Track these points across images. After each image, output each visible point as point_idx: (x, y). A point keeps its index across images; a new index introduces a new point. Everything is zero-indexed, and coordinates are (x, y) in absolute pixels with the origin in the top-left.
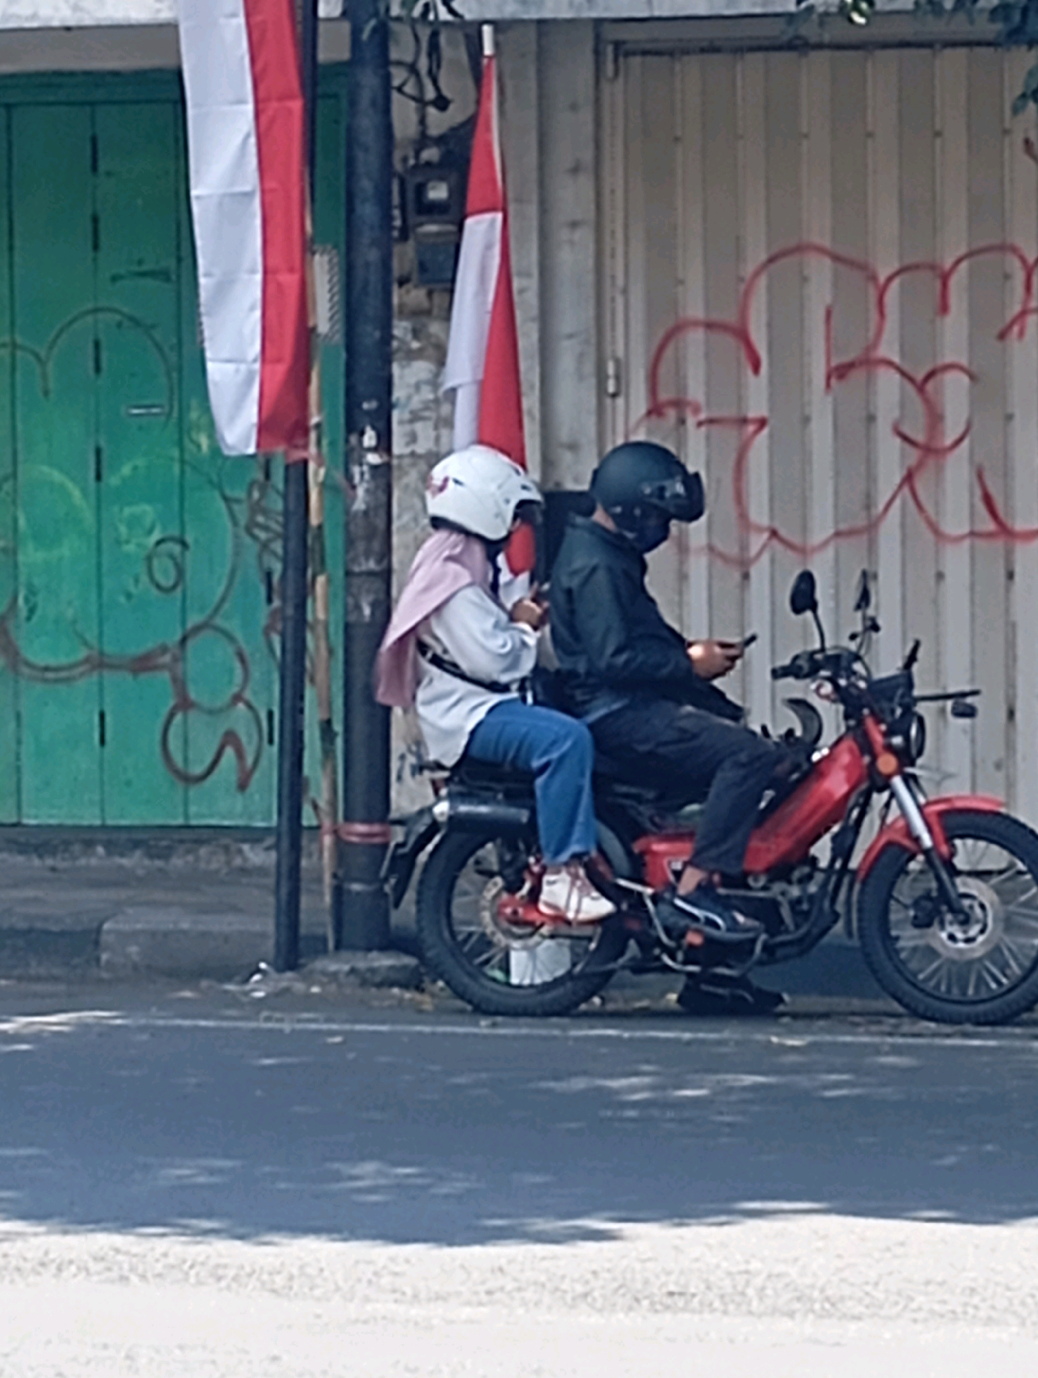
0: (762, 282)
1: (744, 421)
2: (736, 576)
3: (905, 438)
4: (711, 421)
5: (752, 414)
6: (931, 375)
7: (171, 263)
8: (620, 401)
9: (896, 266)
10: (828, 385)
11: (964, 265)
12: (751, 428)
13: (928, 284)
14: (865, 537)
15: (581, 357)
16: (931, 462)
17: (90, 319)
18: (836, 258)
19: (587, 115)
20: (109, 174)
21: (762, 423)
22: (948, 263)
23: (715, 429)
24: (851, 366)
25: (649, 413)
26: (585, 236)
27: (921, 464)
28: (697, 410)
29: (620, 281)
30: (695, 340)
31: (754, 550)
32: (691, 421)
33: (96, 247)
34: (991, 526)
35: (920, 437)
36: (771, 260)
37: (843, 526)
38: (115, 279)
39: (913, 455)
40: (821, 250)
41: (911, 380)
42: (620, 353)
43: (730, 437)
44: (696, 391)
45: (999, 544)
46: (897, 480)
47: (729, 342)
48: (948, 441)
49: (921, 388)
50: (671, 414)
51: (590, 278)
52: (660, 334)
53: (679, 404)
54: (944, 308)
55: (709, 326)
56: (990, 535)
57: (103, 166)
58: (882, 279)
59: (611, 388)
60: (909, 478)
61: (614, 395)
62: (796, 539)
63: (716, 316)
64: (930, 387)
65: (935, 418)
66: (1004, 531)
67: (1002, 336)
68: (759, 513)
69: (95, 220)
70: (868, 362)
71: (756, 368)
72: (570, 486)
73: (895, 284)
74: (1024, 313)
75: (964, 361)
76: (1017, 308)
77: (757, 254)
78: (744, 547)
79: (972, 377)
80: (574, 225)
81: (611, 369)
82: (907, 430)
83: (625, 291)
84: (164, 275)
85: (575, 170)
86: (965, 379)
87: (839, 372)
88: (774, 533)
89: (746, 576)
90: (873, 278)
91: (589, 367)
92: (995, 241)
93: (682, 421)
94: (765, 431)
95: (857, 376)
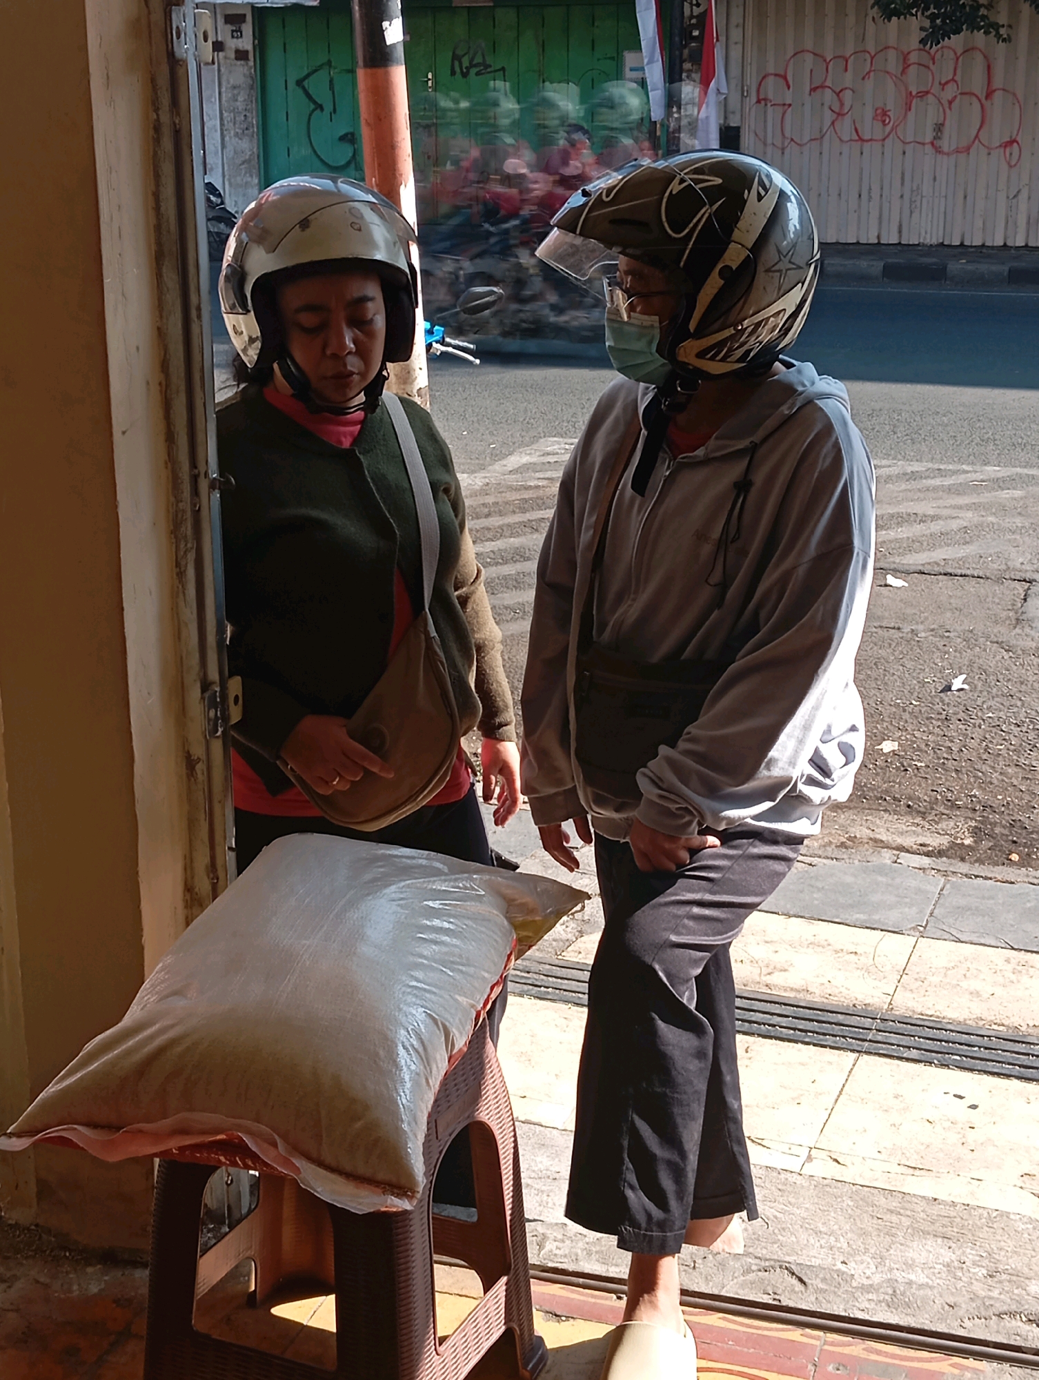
0: (792, 61)
1: (784, 105)
2: (780, 152)
3: (832, 111)
4: (774, 105)
5: (788, 102)
6: (841, 91)
7: (615, 55)
8: (748, 99)
9: (832, 57)
10: (810, 94)
11: (852, 57)
12: (786, 107)
13: (842, 63)
14: (819, 141)
15: (737, 85)
16: (840, 118)
17: (590, 72)
18: (815, 54)
19: (741, 9)
20: (597, 27)
21: (790, 105)
22: (848, 56)
23: (776, 107)
24: (817, 87)
25: (757, 102)
26: (740, 47)
27: (836, 119)
28: (771, 101)
29: (749, 61)
30: (771, 79)
31: (786, 144)
32: (769, 105)
33: (593, 49)
34: (857, 138)
35: (837, 110)
36: (795, 54)
37: (813, 138)
38: (598, 60)
39: (835, 116)
40: (808, 51)
41: (835, 92)
42: (749, 84)
43: (780, 110)
44: (770, 96)
45: (859, 143)
46: (829, 124)
47: (781, 81)
48: (846, 111)
49: (838, 95)
50: (763, 102)
51: (740, 60)
52: (761, 78)
53: (765, 100)
54: (846, 70)
55: (776, 75)
56: (856, 141)
57: (596, 24)
58: (828, 60)
59: (745, 94)
60: (833, 123)
61: (746, 97)
62: (799, 142)
63: (777, 72)
64: (841, 94)
65: (842, 105)
66: (861, 139)
67: (863, 79)
68: (788, 134)
69: (593, 41)
70: (822, 87)
71: (789, 88)
72: (732, 125)
73: (831, 63)
74: (868, 73)
75: (851, 87)
76: (868, 70)
77: (790, 52)
78: (783, 143)
79: (853, 92)
80: (736, 43)
81: (745, 88)
82: (833, 108)
83: (751, 64)
84: (613, 58)
85: (737, 26)
86: (851, 92)
87: (813, 90)
88: (792, 140)
89: (783, 153)
90: (825, 60)
91: (740, 88)
92: (862, 49)
93: (766, 105)
94: (790, 109)
95: (819, 91)
